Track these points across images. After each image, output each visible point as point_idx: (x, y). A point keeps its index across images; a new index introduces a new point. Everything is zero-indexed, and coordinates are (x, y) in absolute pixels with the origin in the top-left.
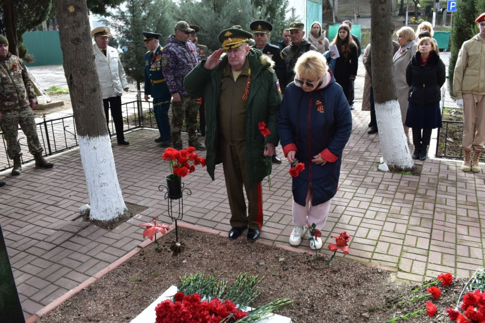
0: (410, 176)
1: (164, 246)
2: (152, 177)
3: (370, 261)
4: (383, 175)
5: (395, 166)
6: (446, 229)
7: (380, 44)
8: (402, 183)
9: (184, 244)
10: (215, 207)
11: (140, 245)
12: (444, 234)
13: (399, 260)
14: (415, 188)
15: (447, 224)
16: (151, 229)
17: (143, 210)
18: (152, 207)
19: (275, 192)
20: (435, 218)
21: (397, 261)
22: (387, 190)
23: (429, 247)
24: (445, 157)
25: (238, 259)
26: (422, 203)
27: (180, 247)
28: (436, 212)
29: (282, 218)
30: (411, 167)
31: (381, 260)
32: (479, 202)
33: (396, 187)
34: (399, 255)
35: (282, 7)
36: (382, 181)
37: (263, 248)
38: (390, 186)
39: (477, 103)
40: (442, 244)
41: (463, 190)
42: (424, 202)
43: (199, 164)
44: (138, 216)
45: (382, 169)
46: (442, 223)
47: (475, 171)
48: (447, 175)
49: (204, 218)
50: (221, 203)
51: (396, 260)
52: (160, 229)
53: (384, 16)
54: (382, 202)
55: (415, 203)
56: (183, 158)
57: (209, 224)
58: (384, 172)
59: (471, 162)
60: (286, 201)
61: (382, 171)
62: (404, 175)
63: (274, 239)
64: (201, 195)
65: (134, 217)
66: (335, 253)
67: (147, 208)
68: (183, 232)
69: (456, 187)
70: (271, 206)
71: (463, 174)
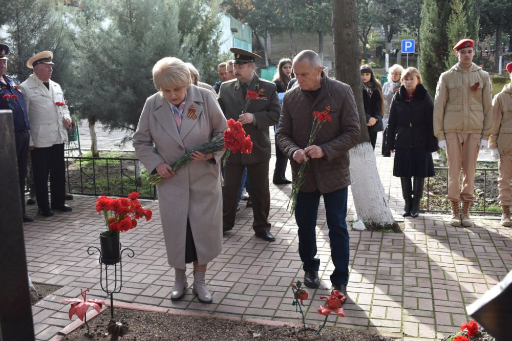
0: (393, 234)
1: (95, 331)
2: (59, 250)
3: (368, 329)
4: (360, 235)
5: (373, 223)
6: (448, 288)
7: (346, 76)
8: (385, 242)
9: (126, 323)
10: (155, 281)
11: (61, 331)
12: (447, 293)
13: (402, 325)
14: (401, 247)
15: (447, 282)
16: (80, 305)
17: (56, 290)
18: (67, 285)
19: (230, 260)
20: (433, 276)
21: (400, 326)
22: (369, 250)
23: (434, 308)
24: (428, 211)
25: (200, 338)
26: (414, 262)
27: (122, 327)
28: (432, 271)
29: (246, 288)
30: (392, 224)
31: (381, 326)
32: (479, 257)
33: (379, 246)
34: (400, 319)
35: (214, 37)
36: (360, 241)
37: (229, 324)
38: (371, 246)
39: (462, 144)
40: (447, 303)
41: (456, 245)
42: (416, 261)
43: (141, 217)
44: (51, 297)
45: (358, 228)
46: (442, 282)
47: (466, 225)
48: (436, 231)
49: (142, 294)
50: (162, 275)
51: (398, 324)
52: (93, 304)
53: (349, 43)
54: (365, 263)
55: (406, 262)
56: (125, 207)
57: (151, 301)
58: (361, 231)
59: (461, 215)
60: (247, 269)
61: (358, 231)
62: (385, 234)
63: (242, 313)
64: (133, 268)
65: (45, 298)
66: (325, 324)
67: (61, 287)
68: (118, 312)
69: (449, 243)
70: (229, 275)
71: (453, 229)
